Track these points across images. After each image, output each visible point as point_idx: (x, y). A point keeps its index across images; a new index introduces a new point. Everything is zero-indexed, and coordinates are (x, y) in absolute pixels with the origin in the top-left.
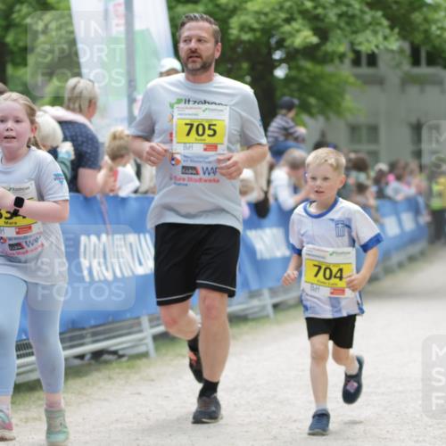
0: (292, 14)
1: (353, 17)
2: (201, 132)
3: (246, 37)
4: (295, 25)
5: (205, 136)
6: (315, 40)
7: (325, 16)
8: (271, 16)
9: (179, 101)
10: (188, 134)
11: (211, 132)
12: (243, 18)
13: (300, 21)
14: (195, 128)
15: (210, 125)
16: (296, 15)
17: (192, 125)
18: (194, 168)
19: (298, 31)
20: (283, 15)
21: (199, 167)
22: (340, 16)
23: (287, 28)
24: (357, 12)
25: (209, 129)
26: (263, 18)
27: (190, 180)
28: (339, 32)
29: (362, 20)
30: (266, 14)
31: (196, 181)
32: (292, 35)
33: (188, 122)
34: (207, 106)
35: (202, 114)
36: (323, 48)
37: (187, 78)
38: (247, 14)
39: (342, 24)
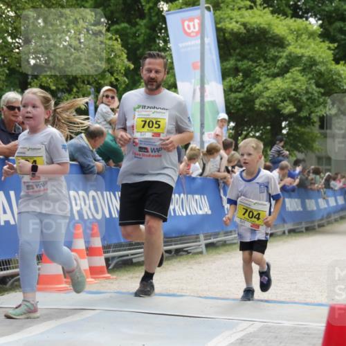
0: (285, 98)
1: (315, 99)
2: (151, 125)
3: (262, 109)
4: (286, 103)
5: (153, 128)
6: (295, 110)
7: (301, 99)
8: (275, 99)
9: (139, 107)
10: (143, 127)
11: (157, 126)
12: (262, 100)
13: (288, 101)
14: (147, 123)
15: (156, 122)
16: (286, 99)
17: (145, 122)
18: (146, 148)
19: (287, 106)
20: (280, 99)
21: (149, 147)
22: (308, 99)
23: (282, 105)
24: (316, 97)
25: (156, 123)
26: (271, 100)
27: (143, 155)
28: (307, 107)
29: (318, 101)
30: (272, 98)
31: (147, 156)
32: (284, 108)
33: (144, 119)
34: (156, 110)
35: (152, 115)
36: (299, 115)
37: (146, 92)
38: (263, 98)
39: (309, 103)
